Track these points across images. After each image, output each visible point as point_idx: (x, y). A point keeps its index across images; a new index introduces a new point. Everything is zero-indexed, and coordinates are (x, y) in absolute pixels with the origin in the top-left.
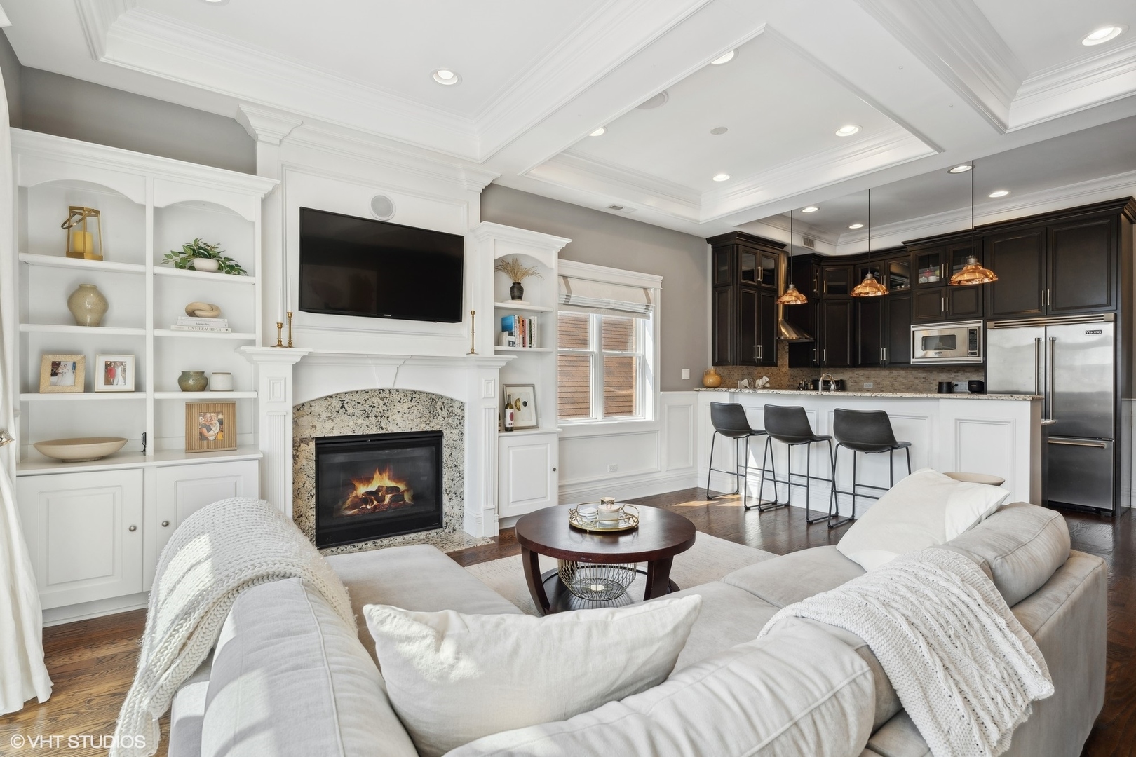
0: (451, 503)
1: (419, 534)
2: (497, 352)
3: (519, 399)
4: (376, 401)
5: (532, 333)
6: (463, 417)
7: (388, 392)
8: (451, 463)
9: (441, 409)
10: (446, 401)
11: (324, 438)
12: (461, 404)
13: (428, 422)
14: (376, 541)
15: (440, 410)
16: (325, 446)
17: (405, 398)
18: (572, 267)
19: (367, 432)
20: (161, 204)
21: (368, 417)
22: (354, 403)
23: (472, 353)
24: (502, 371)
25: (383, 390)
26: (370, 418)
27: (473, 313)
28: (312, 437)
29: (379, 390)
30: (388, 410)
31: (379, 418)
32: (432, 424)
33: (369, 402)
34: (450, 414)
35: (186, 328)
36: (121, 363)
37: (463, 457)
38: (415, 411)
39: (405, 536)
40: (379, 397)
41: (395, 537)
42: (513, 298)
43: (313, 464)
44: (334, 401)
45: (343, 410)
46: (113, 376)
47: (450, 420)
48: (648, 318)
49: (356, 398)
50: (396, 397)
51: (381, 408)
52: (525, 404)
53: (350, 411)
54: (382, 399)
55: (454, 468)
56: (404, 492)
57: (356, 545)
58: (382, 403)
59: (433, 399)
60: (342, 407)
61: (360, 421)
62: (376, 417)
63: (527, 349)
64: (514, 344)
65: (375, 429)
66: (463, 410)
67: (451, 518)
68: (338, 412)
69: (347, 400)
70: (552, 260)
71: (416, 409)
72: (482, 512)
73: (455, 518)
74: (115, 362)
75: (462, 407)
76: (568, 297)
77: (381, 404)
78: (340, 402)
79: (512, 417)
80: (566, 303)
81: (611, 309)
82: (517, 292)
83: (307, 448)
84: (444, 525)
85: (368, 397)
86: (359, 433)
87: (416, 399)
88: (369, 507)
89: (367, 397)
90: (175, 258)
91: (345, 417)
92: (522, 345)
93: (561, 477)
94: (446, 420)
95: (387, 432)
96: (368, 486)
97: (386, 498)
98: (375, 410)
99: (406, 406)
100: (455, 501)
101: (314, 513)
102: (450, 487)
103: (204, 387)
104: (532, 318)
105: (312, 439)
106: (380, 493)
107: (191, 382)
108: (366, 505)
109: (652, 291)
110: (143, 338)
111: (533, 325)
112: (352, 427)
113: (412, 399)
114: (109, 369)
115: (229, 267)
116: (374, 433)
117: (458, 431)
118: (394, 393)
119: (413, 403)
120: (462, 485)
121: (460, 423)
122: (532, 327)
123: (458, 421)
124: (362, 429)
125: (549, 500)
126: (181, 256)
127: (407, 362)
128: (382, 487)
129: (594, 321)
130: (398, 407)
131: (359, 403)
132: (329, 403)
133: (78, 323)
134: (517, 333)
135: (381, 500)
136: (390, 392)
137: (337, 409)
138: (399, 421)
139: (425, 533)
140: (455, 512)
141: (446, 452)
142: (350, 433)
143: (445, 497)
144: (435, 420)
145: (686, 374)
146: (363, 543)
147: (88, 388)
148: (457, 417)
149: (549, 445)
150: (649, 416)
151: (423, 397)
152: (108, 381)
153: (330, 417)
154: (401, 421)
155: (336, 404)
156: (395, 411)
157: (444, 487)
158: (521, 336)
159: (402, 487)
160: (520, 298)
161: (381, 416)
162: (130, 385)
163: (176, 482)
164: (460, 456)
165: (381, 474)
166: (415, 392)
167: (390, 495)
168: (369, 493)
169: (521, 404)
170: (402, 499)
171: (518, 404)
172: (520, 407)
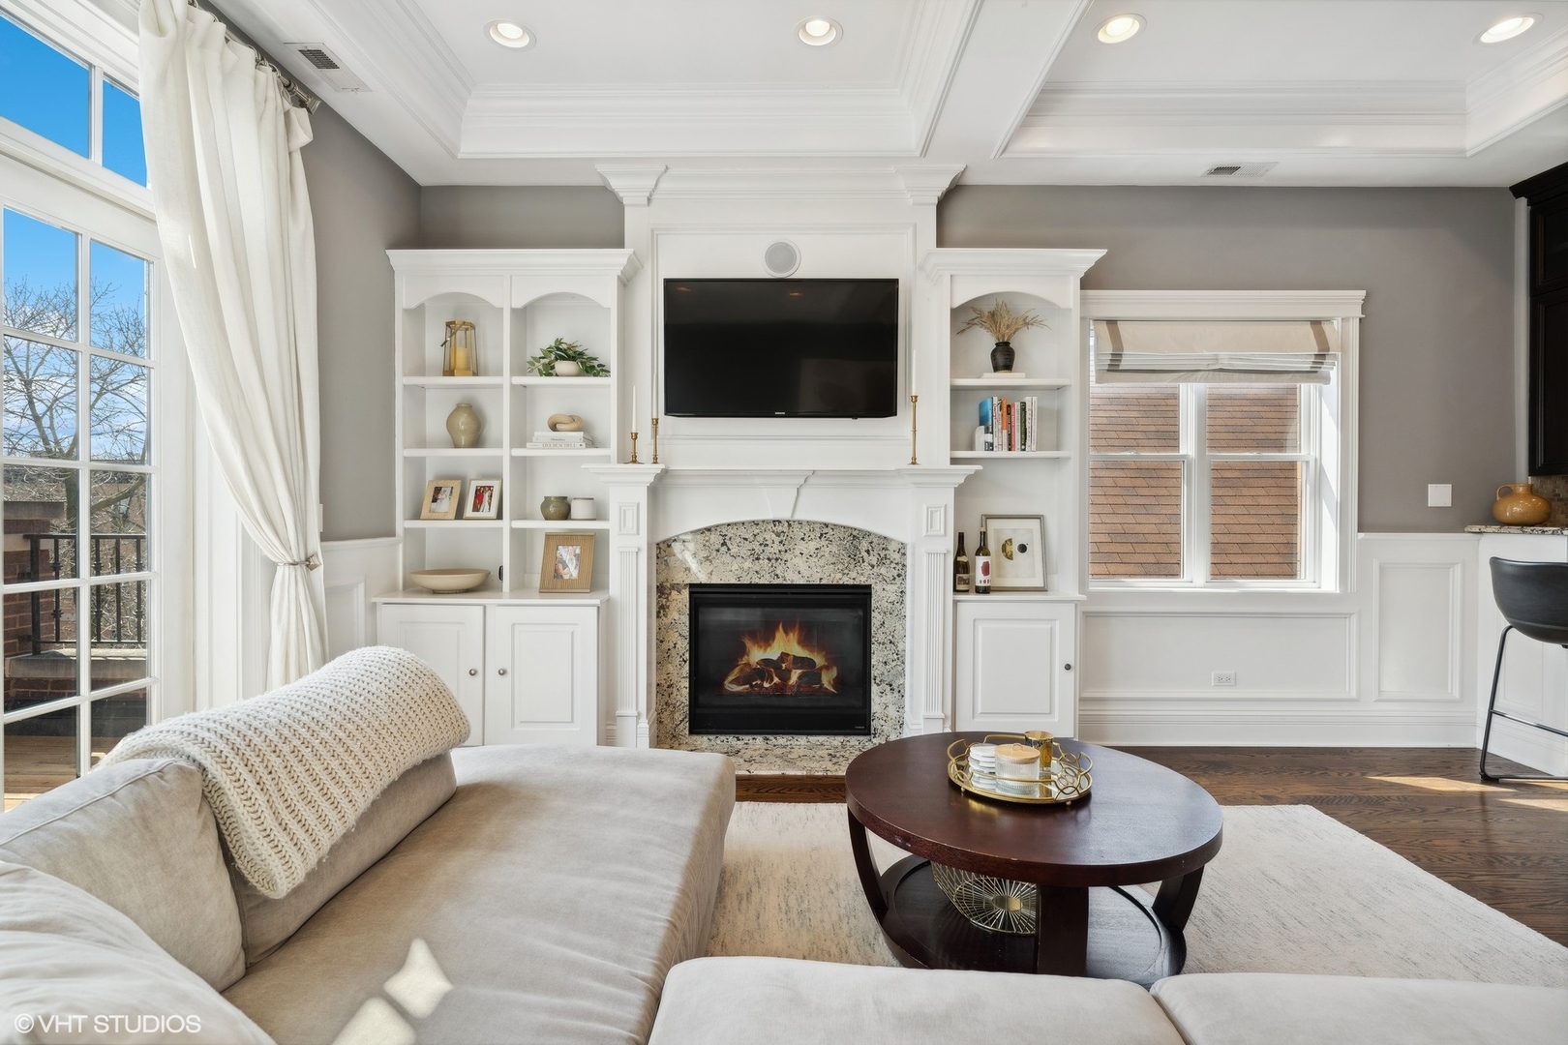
0: (883, 700)
1: (832, 738)
2: (954, 461)
3: (1010, 540)
4: (770, 536)
5: (1028, 425)
6: (904, 565)
7: (786, 524)
8: (883, 636)
9: (868, 552)
10: (875, 540)
11: (701, 585)
12: (901, 545)
13: (846, 571)
14: (768, 736)
15: (865, 554)
16: (703, 597)
17: (811, 534)
18: (1115, 302)
19: (756, 580)
20: (519, 304)
21: (758, 559)
22: (739, 540)
23: (913, 463)
24: (960, 492)
25: (780, 522)
26: (761, 561)
27: (915, 399)
28: (686, 582)
29: (774, 521)
30: (786, 551)
31: (773, 561)
32: (853, 574)
33: (760, 538)
34: (883, 560)
35: (541, 445)
36: (490, 487)
37: (904, 628)
38: (826, 554)
39: (811, 738)
40: (774, 532)
41: (796, 737)
42: (996, 369)
43: (686, 619)
44: (712, 536)
45: (724, 549)
46: (481, 502)
47: (883, 570)
48: (1326, 380)
49: (742, 532)
50: (798, 532)
51: (777, 547)
52: (1023, 548)
53: (734, 550)
54: (778, 535)
55: (889, 646)
56: (821, 668)
57: (741, 737)
58: (777, 540)
59: (855, 536)
60: (723, 545)
61: (747, 564)
62: (769, 559)
63: (1016, 453)
64: (990, 446)
65: (767, 576)
66: (904, 554)
67: (883, 722)
68: (718, 551)
69: (730, 535)
70: (1069, 294)
71: (827, 550)
72: (922, 721)
73: (890, 723)
74: (484, 487)
75: (902, 551)
76: (1117, 357)
77: (777, 542)
78: (718, 538)
79: (986, 569)
80: (1114, 367)
81: (1221, 370)
82: (1004, 357)
83: (678, 597)
84: (873, 732)
85: (758, 531)
86: (745, 581)
87: (827, 536)
88: (766, 685)
89: (756, 532)
90: (537, 364)
91: (727, 558)
92: (1005, 447)
93: (1084, 681)
94: (876, 569)
95: (784, 582)
96: (765, 650)
97: (792, 674)
98: (768, 550)
99: (813, 545)
100: (889, 697)
101: (687, 685)
102: (882, 674)
103: (566, 515)
104: (1027, 400)
105: (685, 585)
106: (784, 665)
107: (552, 509)
108: (763, 681)
109: (1337, 324)
110: (500, 458)
111: (1028, 412)
112: (736, 572)
113: (822, 535)
114: (479, 495)
115: (590, 367)
116: (766, 583)
117: (895, 587)
118: (796, 526)
119: (824, 542)
120: (902, 674)
121: (899, 575)
122: (1028, 416)
123: (895, 573)
124: (749, 576)
125: (1056, 720)
126: (542, 361)
127: (810, 481)
128: (788, 655)
129: (1190, 396)
130: (801, 546)
131: (746, 539)
132: (707, 538)
133: (456, 446)
134: (997, 426)
135: (785, 676)
136: (790, 525)
137: (718, 546)
138: (803, 567)
139: (840, 738)
140: (890, 715)
141: (876, 618)
142: (733, 581)
143: (874, 689)
144: (858, 568)
145: (1439, 495)
146: (750, 737)
147: (459, 515)
148: (893, 565)
149: (1057, 623)
150: (1330, 584)
151: (839, 533)
152: (476, 508)
153: (707, 557)
154: (804, 568)
155: (715, 539)
156: (797, 552)
157: (874, 672)
158: (1005, 432)
159: (819, 660)
160: (1008, 367)
161: (777, 559)
162: (493, 513)
163: (513, 625)
164: (898, 627)
165: (786, 633)
166: (827, 526)
167: (799, 671)
168: (767, 662)
169: (1015, 548)
170: (819, 681)
171: (1008, 548)
172: (1011, 555)
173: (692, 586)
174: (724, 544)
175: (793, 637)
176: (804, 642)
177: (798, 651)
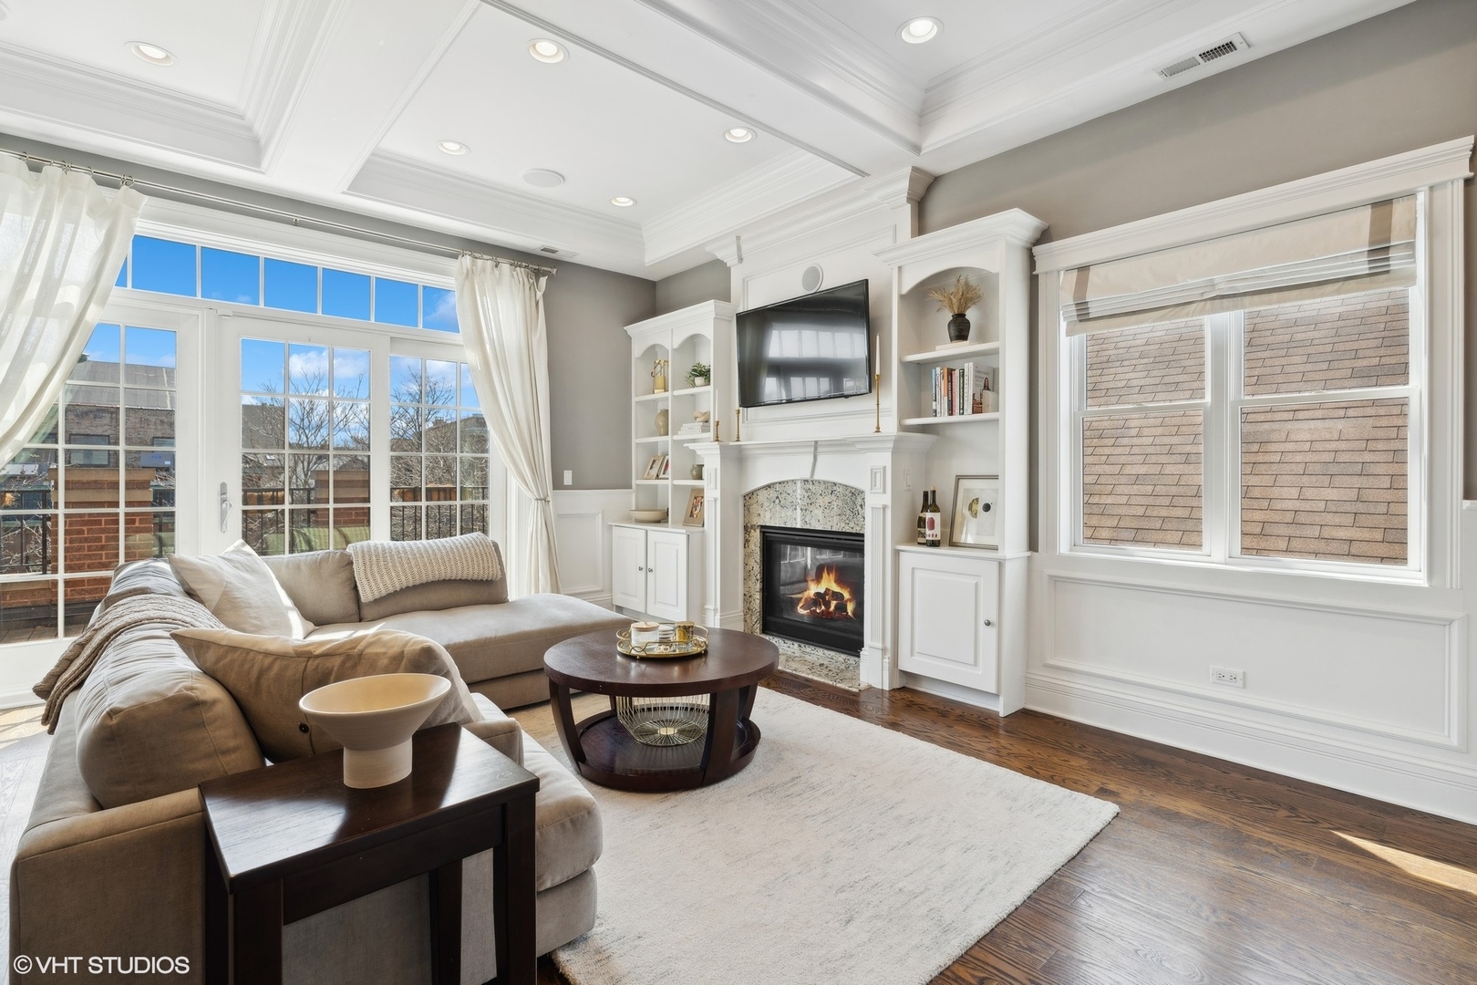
1: (838, 654)
3: (977, 499)
4: (802, 492)
7: (810, 483)
9: (861, 506)
11: (767, 527)
13: (848, 521)
14: (802, 645)
15: (859, 508)
16: (768, 535)
17: (825, 490)
20: (677, 345)
21: (796, 509)
22: (785, 494)
23: (878, 431)
24: (895, 453)
25: (806, 481)
26: (797, 511)
28: (758, 524)
29: (803, 481)
30: (811, 504)
31: (804, 511)
32: (852, 524)
33: (797, 494)
35: (684, 432)
38: (835, 507)
39: (824, 650)
40: (804, 488)
41: (817, 648)
42: (952, 341)
43: (759, 551)
44: (771, 491)
45: (778, 501)
49: (786, 488)
50: (818, 489)
51: (805, 501)
52: (987, 508)
53: (783, 501)
54: (807, 491)
56: (847, 601)
58: (806, 494)
59: (853, 493)
61: (790, 513)
62: (801, 510)
63: (956, 418)
65: (801, 522)
68: (774, 502)
69: (780, 491)
71: (836, 503)
77: (805, 498)
78: (774, 492)
79: (930, 525)
82: (960, 328)
83: (755, 534)
85: (795, 488)
86: (788, 525)
87: (835, 492)
88: (818, 610)
90: (688, 381)
91: (780, 508)
92: (946, 413)
95: (812, 528)
96: (818, 586)
97: (832, 604)
98: (802, 502)
99: (828, 499)
101: (761, 598)
104: (965, 366)
105: (758, 526)
106: (827, 597)
107: (694, 473)
108: (816, 608)
110: (668, 442)
112: (784, 519)
113: (832, 491)
114: (667, 464)
116: (800, 527)
118: (816, 484)
119: (833, 497)
122: (965, 382)
124: (791, 521)
126: (690, 378)
128: (829, 590)
130: (820, 501)
131: (789, 494)
132: (769, 493)
134: (940, 394)
135: (827, 604)
136: (813, 484)
137: (774, 499)
138: (821, 517)
142: (782, 525)
144: (855, 519)
147: (658, 476)
152: (665, 472)
153: (769, 507)
155: (772, 493)
156: (818, 505)
158: (946, 399)
159: (846, 595)
161: (806, 510)
165: (828, 574)
166: (835, 484)
167: (835, 602)
168: (818, 594)
169: (980, 507)
170: (846, 611)
171: (974, 507)
172: (976, 514)
173: (762, 527)
174: (777, 497)
175: (832, 577)
176: (839, 581)
177: (836, 588)
